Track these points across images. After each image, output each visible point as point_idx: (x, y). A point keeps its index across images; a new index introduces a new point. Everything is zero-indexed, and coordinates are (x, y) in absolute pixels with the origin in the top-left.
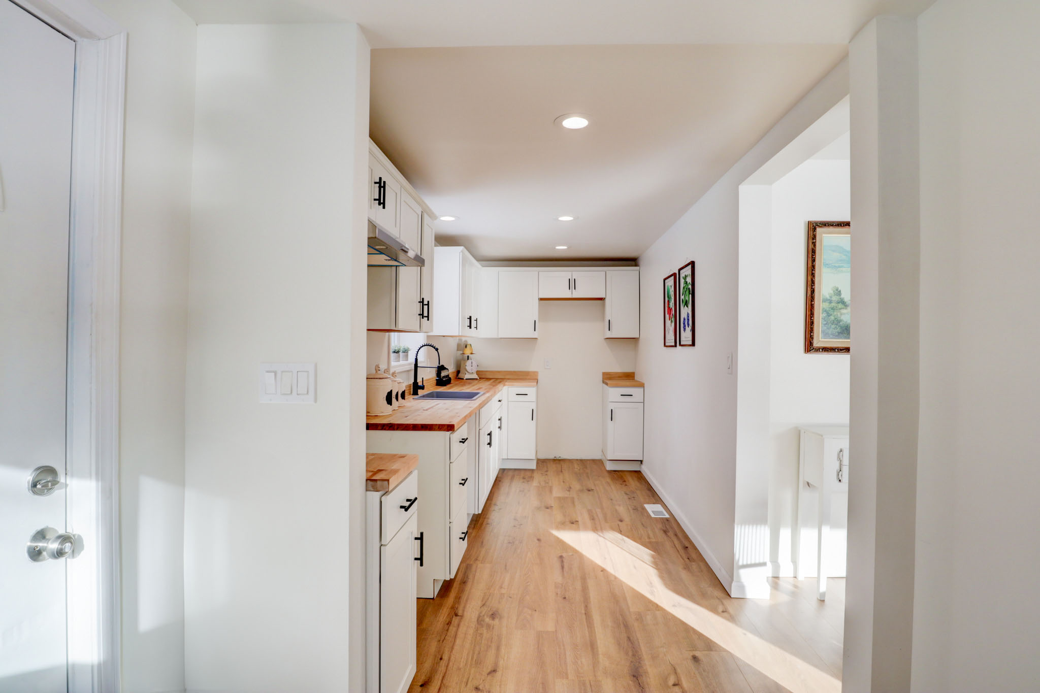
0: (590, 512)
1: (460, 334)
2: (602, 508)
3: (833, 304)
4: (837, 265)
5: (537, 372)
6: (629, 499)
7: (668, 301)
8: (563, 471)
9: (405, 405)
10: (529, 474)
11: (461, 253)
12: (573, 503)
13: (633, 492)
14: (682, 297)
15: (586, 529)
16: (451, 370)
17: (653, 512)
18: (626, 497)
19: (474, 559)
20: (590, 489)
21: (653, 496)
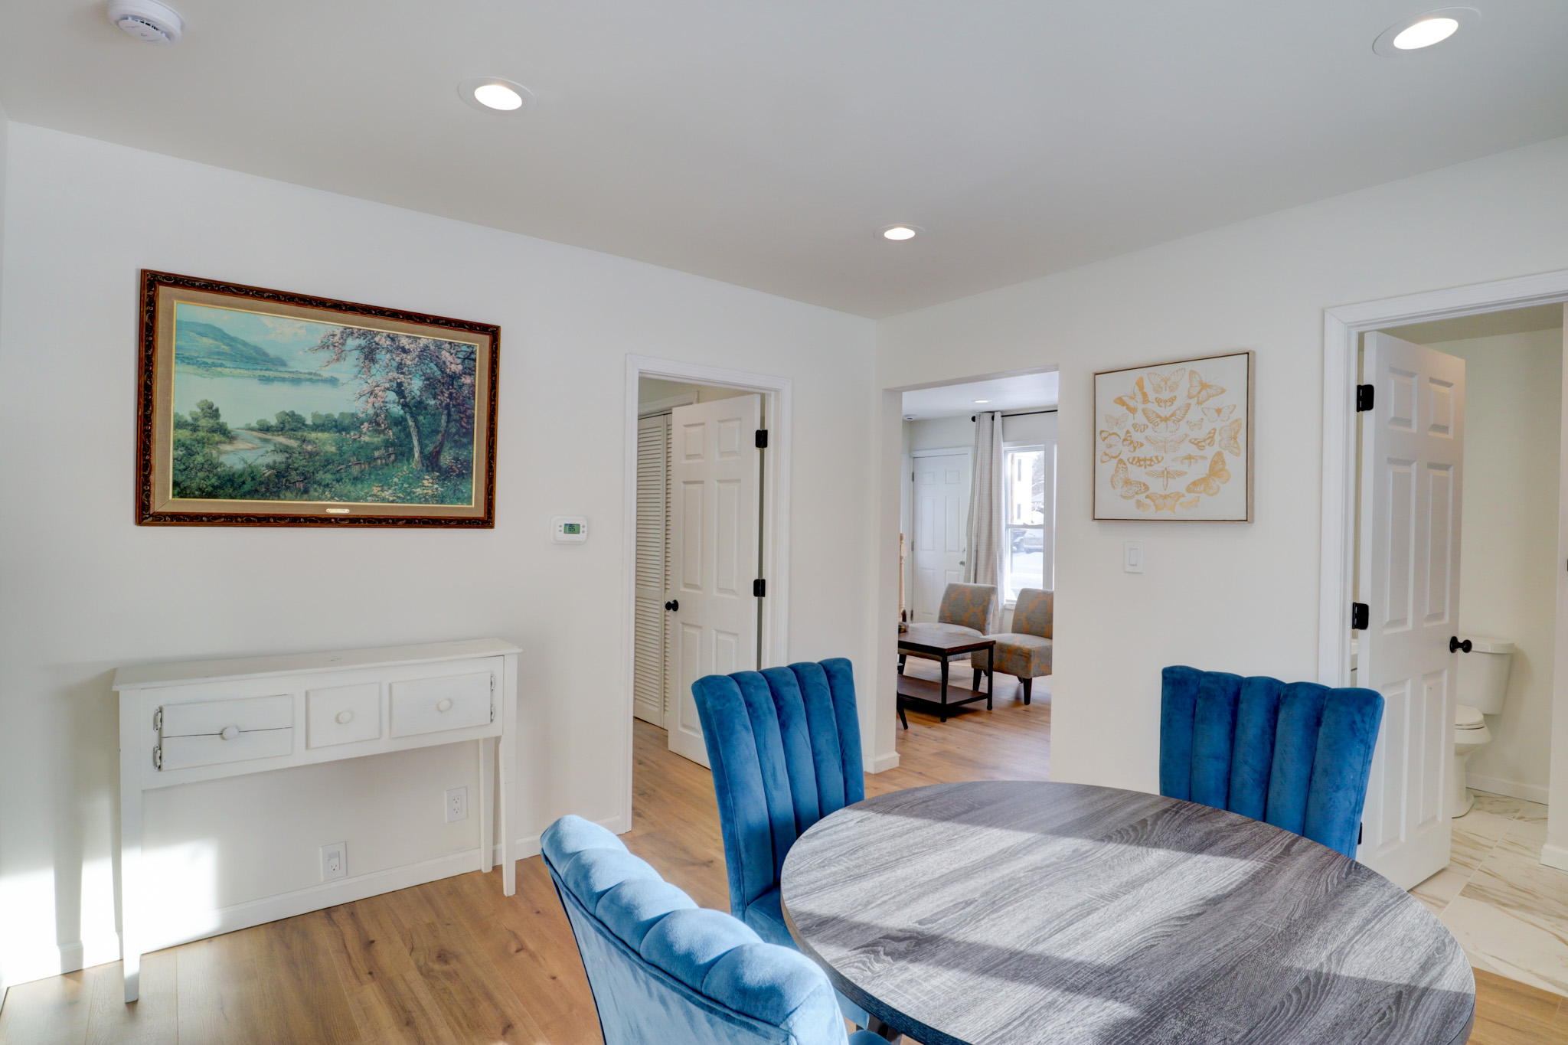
3: (201, 434)
4: (210, 361)
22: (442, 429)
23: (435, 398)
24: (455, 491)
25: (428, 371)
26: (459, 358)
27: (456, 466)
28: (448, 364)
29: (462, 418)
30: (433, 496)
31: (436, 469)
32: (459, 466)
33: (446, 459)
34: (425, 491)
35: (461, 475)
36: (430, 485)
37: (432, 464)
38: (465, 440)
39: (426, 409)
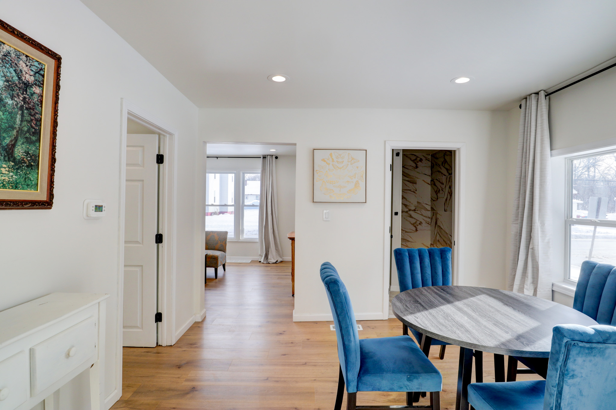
22: (17, 126)
23: (12, 100)
24: (25, 179)
25: (8, 74)
26: (32, 71)
27: (27, 158)
28: (24, 73)
29: (32, 120)
30: (9, 182)
31: (12, 159)
32: (29, 159)
33: (19, 152)
34: (3, 178)
35: (30, 166)
36: (7, 172)
37: (8, 155)
38: (34, 138)
39: (4, 106)
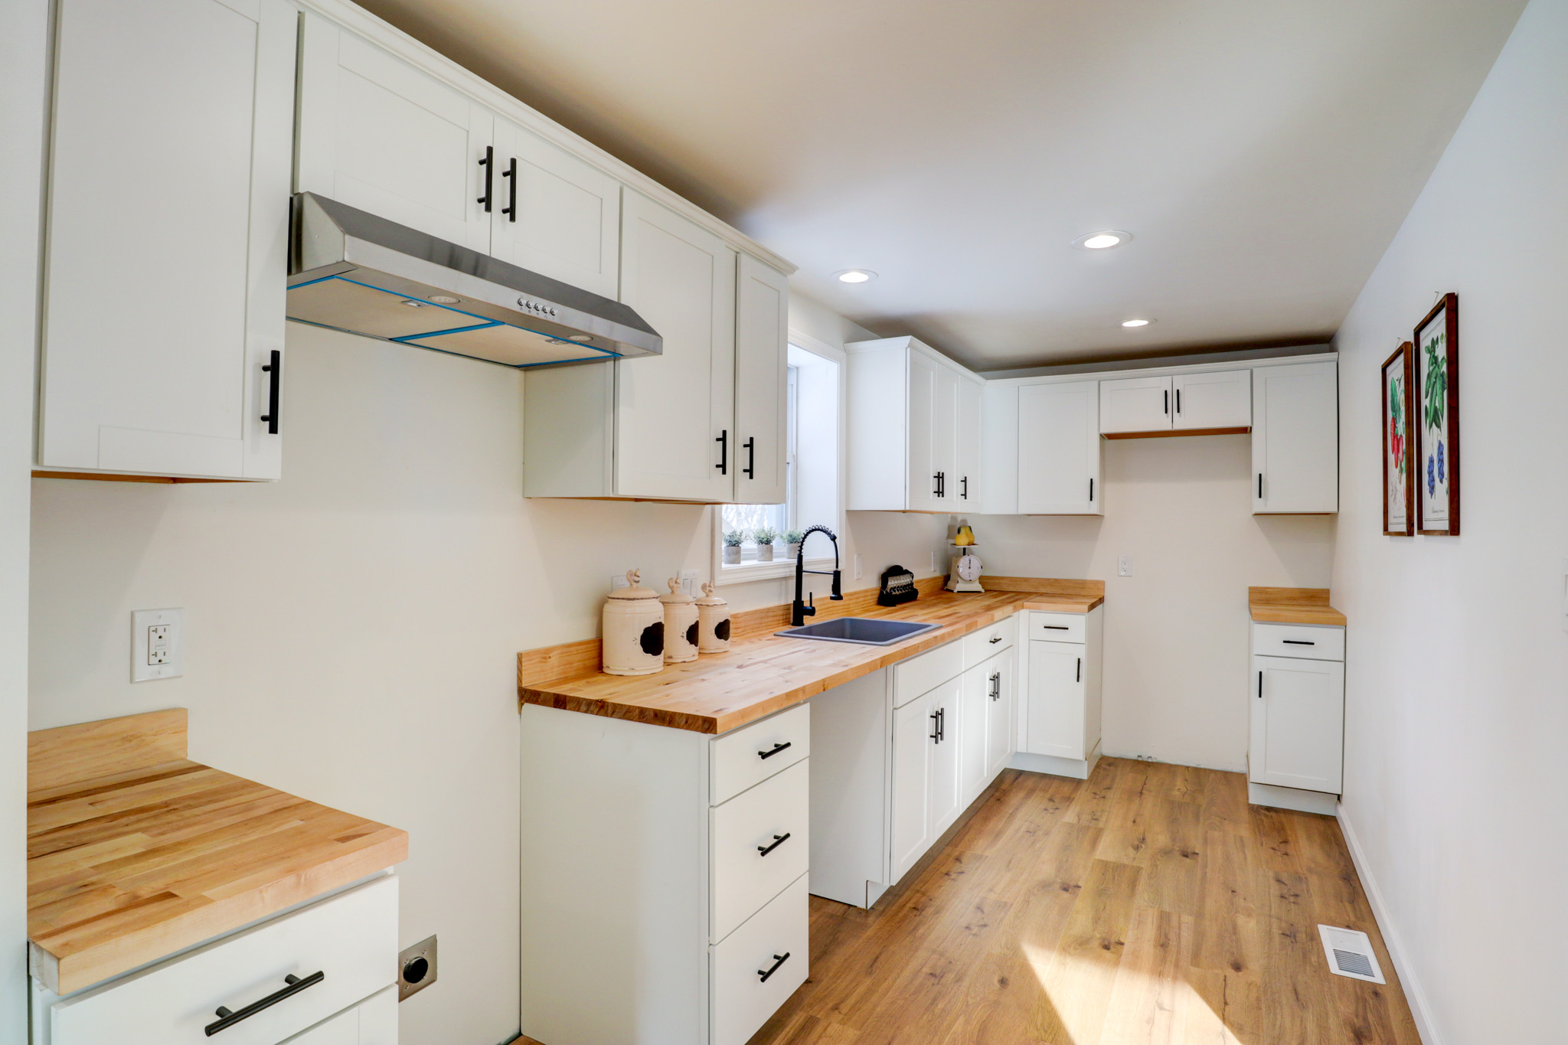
0: (1164, 918)
1: (907, 508)
2: (1199, 915)
5: (1103, 583)
6: (1282, 897)
7: (1394, 419)
8: (1144, 791)
9: (731, 650)
10: (1066, 789)
11: (909, 349)
12: (1133, 884)
13: (1299, 879)
14: (1425, 402)
15: (1134, 966)
16: (923, 572)
17: (1337, 953)
18: (1275, 890)
19: (831, 1005)
20: (1189, 850)
21: (1352, 902)
